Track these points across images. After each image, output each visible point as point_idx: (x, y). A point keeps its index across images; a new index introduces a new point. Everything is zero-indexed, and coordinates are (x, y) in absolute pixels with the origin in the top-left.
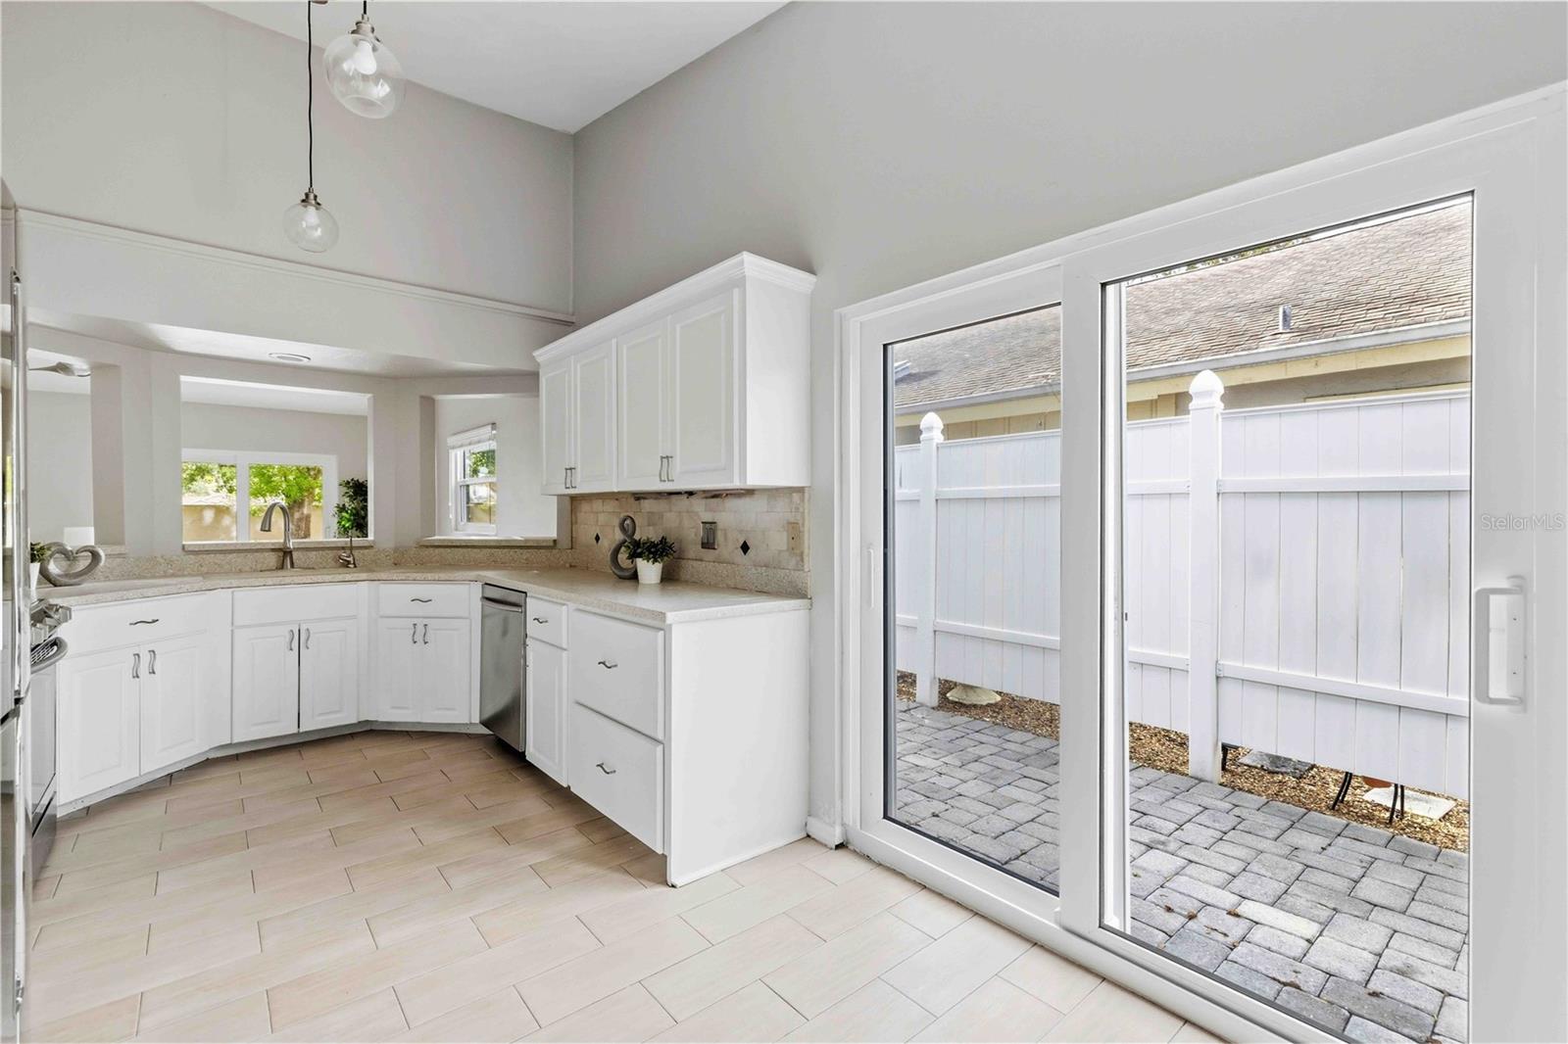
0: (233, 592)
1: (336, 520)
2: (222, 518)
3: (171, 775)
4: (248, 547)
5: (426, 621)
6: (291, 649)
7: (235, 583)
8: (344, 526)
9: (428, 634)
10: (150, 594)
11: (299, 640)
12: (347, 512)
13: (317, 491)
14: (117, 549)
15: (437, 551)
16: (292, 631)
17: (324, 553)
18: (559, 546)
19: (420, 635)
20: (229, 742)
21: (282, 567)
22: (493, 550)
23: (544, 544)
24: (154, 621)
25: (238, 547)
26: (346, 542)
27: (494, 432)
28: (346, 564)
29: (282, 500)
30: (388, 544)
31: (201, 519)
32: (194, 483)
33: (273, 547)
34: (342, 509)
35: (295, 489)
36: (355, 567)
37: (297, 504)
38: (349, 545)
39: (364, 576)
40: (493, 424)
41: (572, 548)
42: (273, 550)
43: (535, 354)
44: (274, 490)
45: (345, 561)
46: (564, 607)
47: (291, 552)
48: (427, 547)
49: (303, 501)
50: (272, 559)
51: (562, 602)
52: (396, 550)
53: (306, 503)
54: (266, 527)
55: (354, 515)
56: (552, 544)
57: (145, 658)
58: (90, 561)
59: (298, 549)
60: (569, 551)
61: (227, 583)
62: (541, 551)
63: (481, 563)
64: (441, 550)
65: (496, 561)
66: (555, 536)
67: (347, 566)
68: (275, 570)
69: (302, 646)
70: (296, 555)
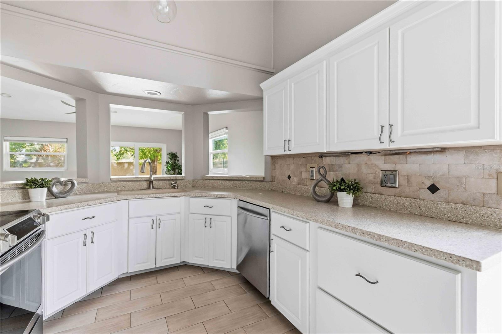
0: (128, 201)
1: (166, 167)
2: (130, 166)
3: (102, 288)
5: (211, 217)
6: (153, 228)
7: (129, 197)
8: (168, 169)
9: (212, 223)
10: (91, 204)
11: (156, 224)
12: (169, 164)
13: (159, 157)
14: (84, 180)
15: (211, 181)
16: (153, 220)
17: (165, 182)
18: (265, 180)
19: (208, 223)
20: (127, 272)
21: (149, 188)
22: (235, 182)
23: (259, 179)
24: (94, 217)
26: (174, 177)
27: (227, 131)
28: (174, 187)
29: (149, 160)
30: (190, 178)
31: (124, 166)
32: (124, 155)
33: (146, 179)
34: (168, 163)
35: (152, 156)
36: (178, 188)
37: (153, 161)
38: (175, 178)
39: (183, 194)
40: (227, 127)
41: (273, 182)
42: (145, 180)
43: (261, 85)
44: (146, 157)
45: (174, 185)
46: (308, 224)
47: (152, 181)
48: (206, 179)
49: (155, 160)
50: (145, 185)
51: (307, 220)
52: (193, 180)
53: (156, 161)
54: (142, 171)
55: (172, 165)
56: (262, 179)
57: (89, 236)
58: (71, 186)
59: (155, 180)
60: (270, 183)
61: (126, 198)
62: (257, 182)
63: (229, 187)
64: (213, 181)
65: (236, 187)
66: (264, 175)
67: (175, 188)
68: (146, 190)
69: (158, 227)
70: (154, 183)
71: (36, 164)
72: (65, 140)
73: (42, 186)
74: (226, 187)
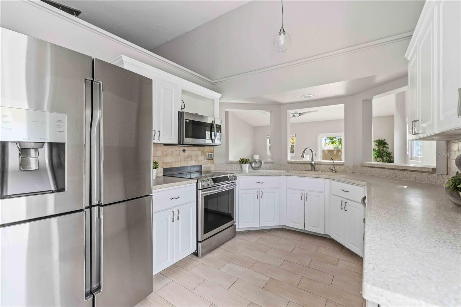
4: (303, 163)
5: (346, 201)
6: (302, 200)
9: (347, 207)
10: (262, 175)
11: (305, 197)
15: (369, 169)
16: (302, 193)
18: (437, 172)
19: (344, 206)
22: (395, 171)
24: (263, 183)
25: (300, 162)
36: (335, 172)
41: (447, 174)
45: (332, 170)
52: (354, 166)
56: (431, 170)
60: (445, 176)
62: (424, 174)
63: (388, 176)
64: (371, 168)
65: (396, 177)
66: (435, 165)
67: (333, 172)
68: (310, 171)
69: (306, 199)
70: (316, 166)
72: (294, 135)
73: (245, 163)
74: (385, 176)
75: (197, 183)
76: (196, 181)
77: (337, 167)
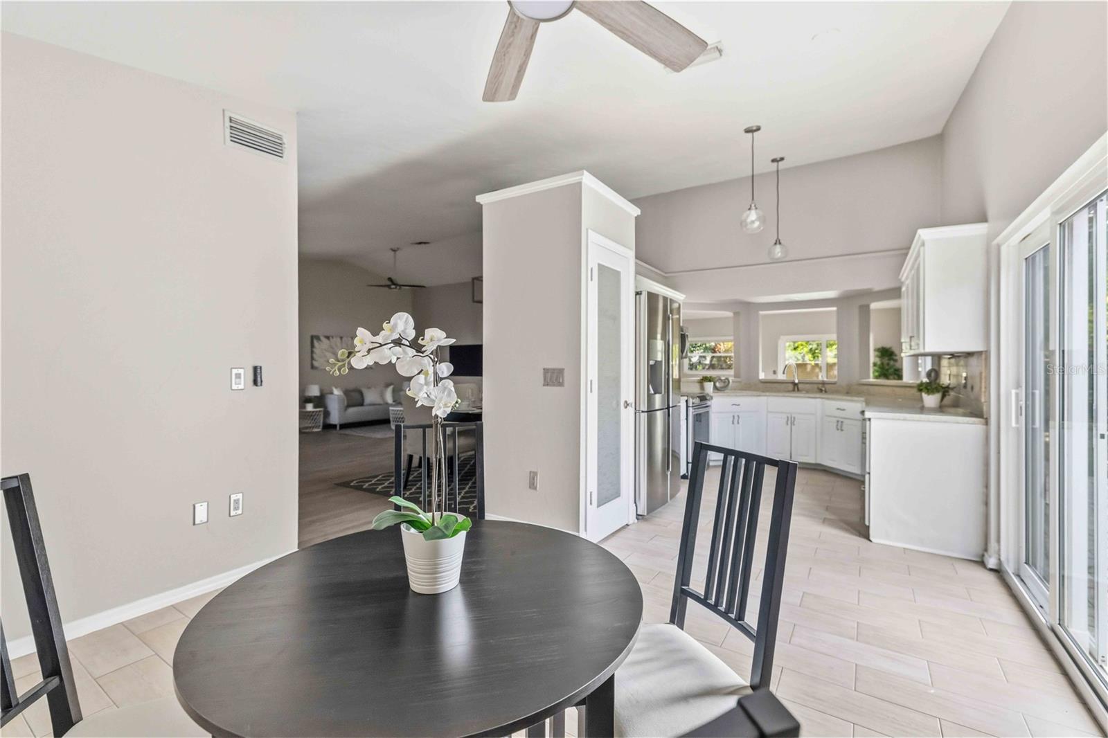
5: (842, 420)
6: (788, 424)
9: (843, 427)
11: (791, 421)
15: (866, 386)
16: (788, 416)
17: (813, 385)
19: (840, 426)
21: (794, 390)
25: (778, 381)
36: (826, 392)
42: (791, 383)
45: (821, 389)
47: (797, 384)
48: (862, 384)
50: (791, 387)
52: (848, 385)
57: (736, 418)
59: (800, 383)
64: (869, 386)
67: (822, 392)
68: (791, 391)
69: (793, 423)
70: (800, 386)
71: (712, 366)
73: (710, 381)
75: (687, 401)
76: (686, 398)
77: (828, 387)
